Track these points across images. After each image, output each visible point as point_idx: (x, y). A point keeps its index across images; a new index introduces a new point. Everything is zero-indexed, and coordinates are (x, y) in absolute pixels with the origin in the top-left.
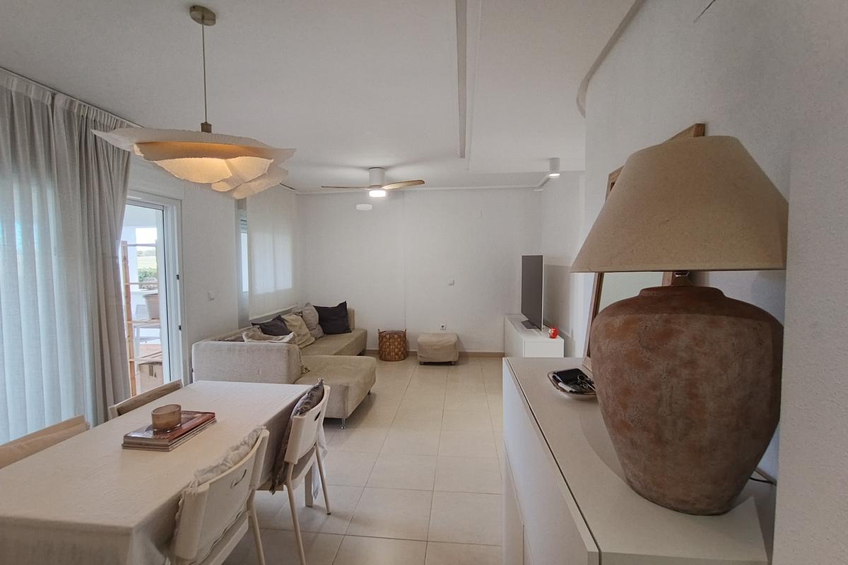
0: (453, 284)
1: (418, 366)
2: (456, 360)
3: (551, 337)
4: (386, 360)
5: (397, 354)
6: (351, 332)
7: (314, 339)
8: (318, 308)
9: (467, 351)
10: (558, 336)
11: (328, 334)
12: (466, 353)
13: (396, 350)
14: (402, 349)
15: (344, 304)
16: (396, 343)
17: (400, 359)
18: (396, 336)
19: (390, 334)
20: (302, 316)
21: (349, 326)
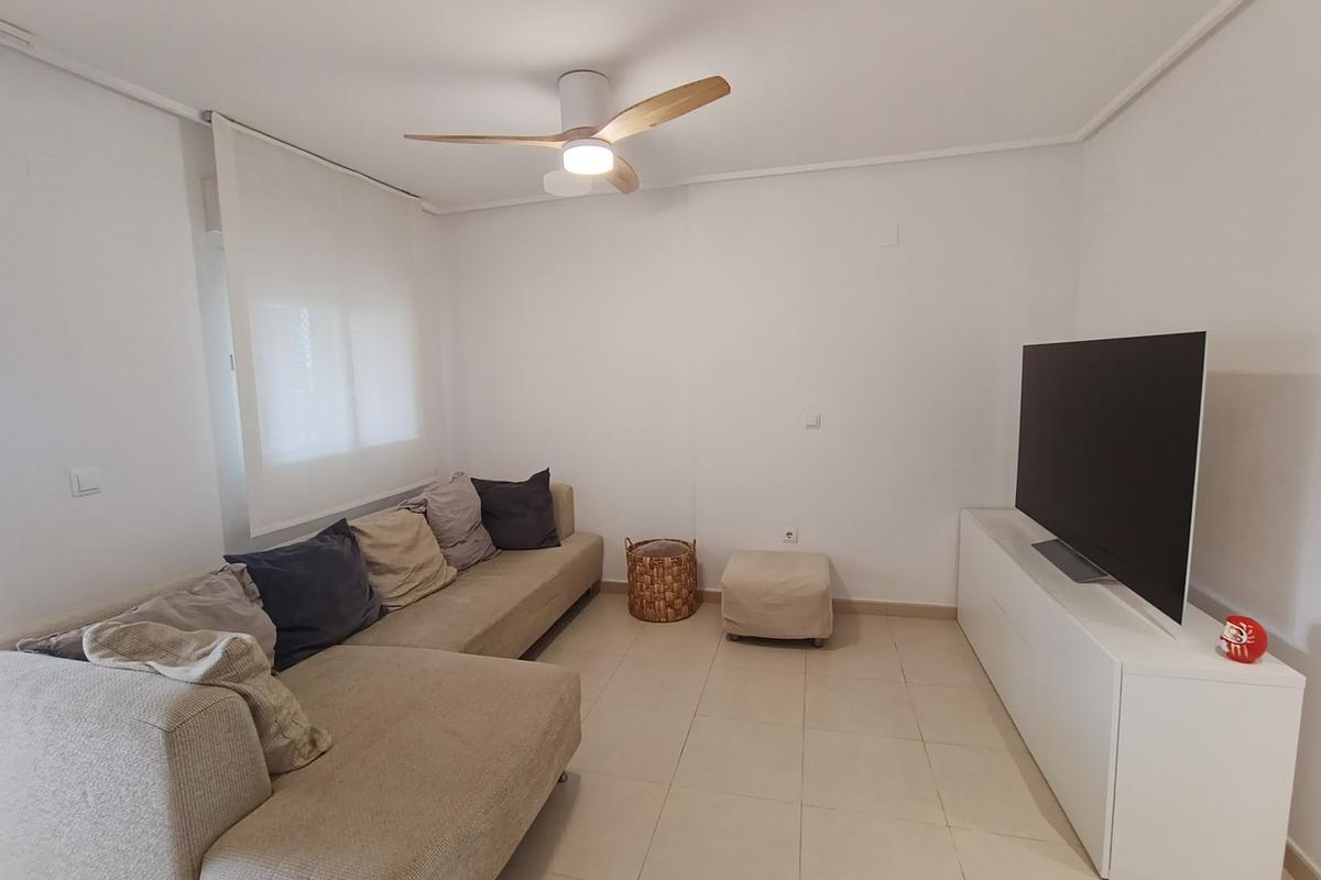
0: (817, 425)
1: (725, 643)
2: (826, 637)
3: (1233, 656)
4: (642, 618)
5: (670, 605)
6: (559, 545)
7: (453, 571)
8: (483, 487)
9: (855, 598)
10: (1266, 655)
11: (503, 549)
12: (850, 602)
13: (669, 595)
14: (685, 591)
15: (543, 477)
16: (669, 578)
17: (679, 616)
18: (668, 560)
19: (651, 554)
20: (425, 513)
21: (554, 531)
